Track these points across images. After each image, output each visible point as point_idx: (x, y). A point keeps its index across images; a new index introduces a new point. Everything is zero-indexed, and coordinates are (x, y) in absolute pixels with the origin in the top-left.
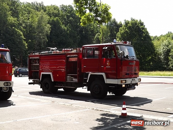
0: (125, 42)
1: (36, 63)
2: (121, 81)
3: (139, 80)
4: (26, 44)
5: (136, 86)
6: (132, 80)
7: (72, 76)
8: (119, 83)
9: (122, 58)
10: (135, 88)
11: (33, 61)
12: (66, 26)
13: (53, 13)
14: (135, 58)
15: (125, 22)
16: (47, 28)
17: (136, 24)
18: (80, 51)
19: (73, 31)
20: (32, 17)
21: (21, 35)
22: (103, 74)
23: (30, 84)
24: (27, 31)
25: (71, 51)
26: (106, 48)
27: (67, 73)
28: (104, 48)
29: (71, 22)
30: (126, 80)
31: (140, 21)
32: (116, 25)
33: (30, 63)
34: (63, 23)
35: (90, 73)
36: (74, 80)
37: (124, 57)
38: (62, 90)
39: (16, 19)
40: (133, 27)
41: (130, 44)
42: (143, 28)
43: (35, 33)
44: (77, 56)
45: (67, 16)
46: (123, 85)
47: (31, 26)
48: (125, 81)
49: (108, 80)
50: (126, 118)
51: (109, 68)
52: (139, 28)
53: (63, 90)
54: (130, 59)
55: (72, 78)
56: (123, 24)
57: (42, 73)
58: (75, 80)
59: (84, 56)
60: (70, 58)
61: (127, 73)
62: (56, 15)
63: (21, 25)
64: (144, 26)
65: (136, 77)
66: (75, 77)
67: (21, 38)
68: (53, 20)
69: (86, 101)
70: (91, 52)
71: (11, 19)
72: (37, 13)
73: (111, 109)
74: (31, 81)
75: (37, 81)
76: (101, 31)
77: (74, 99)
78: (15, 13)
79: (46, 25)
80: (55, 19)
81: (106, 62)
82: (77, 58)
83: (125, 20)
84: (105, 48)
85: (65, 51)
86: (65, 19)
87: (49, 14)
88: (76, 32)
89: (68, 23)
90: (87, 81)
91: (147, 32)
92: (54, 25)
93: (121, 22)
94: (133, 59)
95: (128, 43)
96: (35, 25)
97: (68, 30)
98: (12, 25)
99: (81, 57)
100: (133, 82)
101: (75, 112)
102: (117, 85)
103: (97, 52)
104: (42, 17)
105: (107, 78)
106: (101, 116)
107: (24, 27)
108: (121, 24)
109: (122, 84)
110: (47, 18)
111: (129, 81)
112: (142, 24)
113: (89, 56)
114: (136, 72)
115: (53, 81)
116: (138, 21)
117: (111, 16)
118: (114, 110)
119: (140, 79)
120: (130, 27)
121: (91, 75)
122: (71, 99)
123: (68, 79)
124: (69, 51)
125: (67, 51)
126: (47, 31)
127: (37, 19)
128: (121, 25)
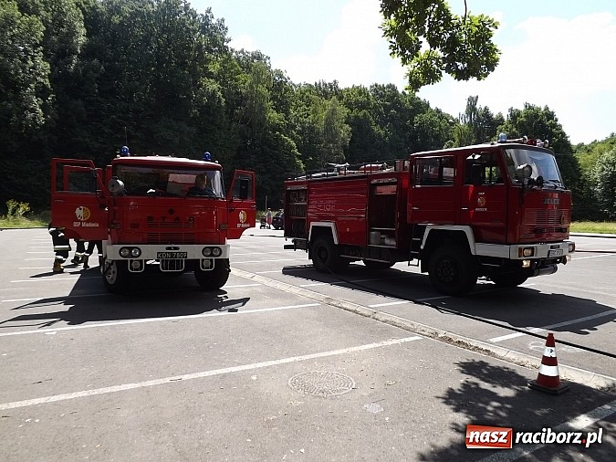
0: (532, 141)
1: (300, 200)
2: (521, 251)
3: (571, 247)
4: (302, 166)
5: (560, 266)
6: (552, 247)
7: (382, 232)
8: (515, 256)
9: (523, 185)
10: (555, 269)
11: (295, 196)
12: (382, 128)
13: (357, 102)
14: (560, 186)
15: (511, 115)
16: (345, 132)
17: (536, 116)
18: (404, 168)
19: (397, 136)
20: (315, 112)
21: (292, 148)
22: (467, 230)
23: (287, 247)
24: (304, 139)
25: (383, 168)
26: (477, 157)
27: (371, 224)
28: (471, 157)
29: (393, 118)
30: (532, 248)
31: (547, 108)
32: (490, 121)
33: (288, 200)
34: (377, 123)
35: (429, 227)
36: (387, 241)
37: (531, 181)
38: (361, 263)
39: (282, 115)
40: (530, 124)
41: (547, 146)
42: (554, 126)
43: (321, 142)
44: (395, 180)
45: (385, 106)
46: (525, 263)
47: (312, 129)
48: (530, 252)
49: (479, 245)
50: (557, 395)
51: (485, 212)
52: (544, 126)
53: (363, 264)
54: (546, 186)
55: (383, 236)
56: (505, 118)
57: (313, 224)
58: (391, 243)
59: (413, 182)
60: (378, 188)
61: (536, 229)
62: (362, 106)
63: (293, 127)
64: (556, 120)
65: (561, 239)
66: (390, 235)
67: (293, 153)
68: (356, 117)
69: (416, 302)
70: (432, 171)
71: (274, 116)
72: (326, 102)
73: (491, 340)
74: (290, 241)
75: (301, 241)
76: (456, 136)
77: (385, 294)
78: (282, 106)
79: (341, 127)
80: (361, 114)
81: (475, 196)
82: (395, 186)
83: (511, 110)
84: (474, 156)
85: (365, 169)
86: (380, 114)
87: (348, 105)
88: (403, 139)
89: (386, 122)
90: (422, 247)
91: (563, 134)
92: (358, 126)
93: (500, 115)
94: (556, 187)
95: (539, 142)
96: (321, 126)
97: (386, 135)
98: (276, 128)
99: (405, 182)
100: (555, 254)
101: (377, 345)
102: (508, 261)
103: (449, 172)
104: (334, 110)
105: (478, 239)
106: (464, 378)
107: (299, 133)
108: (502, 119)
109: (522, 258)
110: (343, 111)
111: (542, 251)
112: (550, 116)
113: (426, 180)
114: (564, 226)
115: (336, 242)
116: (543, 110)
117: (497, 56)
118: (501, 344)
119: (573, 245)
120: (522, 124)
121: (431, 231)
122: (378, 292)
123: (372, 241)
124: (377, 168)
125: (371, 168)
126: (343, 139)
127: (323, 115)
128: (500, 121)
